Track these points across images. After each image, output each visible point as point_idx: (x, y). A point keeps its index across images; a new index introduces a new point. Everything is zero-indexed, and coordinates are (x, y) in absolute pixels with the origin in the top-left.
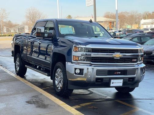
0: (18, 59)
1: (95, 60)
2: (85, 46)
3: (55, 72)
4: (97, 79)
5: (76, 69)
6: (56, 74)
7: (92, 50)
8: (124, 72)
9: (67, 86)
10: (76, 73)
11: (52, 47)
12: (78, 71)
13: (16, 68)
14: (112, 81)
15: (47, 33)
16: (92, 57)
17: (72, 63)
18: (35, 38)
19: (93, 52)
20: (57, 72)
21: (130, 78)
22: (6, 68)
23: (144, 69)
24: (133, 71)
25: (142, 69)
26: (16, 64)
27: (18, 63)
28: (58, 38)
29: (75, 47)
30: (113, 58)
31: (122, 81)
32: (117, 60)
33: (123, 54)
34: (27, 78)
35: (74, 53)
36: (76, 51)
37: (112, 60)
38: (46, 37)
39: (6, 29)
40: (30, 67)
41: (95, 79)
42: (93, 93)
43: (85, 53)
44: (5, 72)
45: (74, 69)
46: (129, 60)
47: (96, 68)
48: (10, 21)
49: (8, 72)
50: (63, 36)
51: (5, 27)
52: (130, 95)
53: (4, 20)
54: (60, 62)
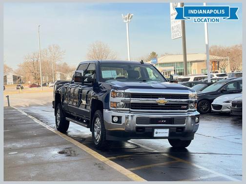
0: (59, 111)
1: (135, 106)
2: (123, 91)
3: (95, 122)
4: (138, 128)
5: (113, 117)
6: (96, 125)
7: (132, 95)
8: (170, 121)
9: (105, 137)
10: (113, 122)
11: (92, 93)
12: (116, 119)
13: (57, 122)
14: (156, 130)
15: (87, 77)
16: (132, 103)
17: (109, 110)
18: (73, 83)
19: (132, 97)
20: (96, 122)
21: (178, 128)
22: (47, 123)
23: (198, 118)
24: (183, 120)
25: (193, 118)
26: (57, 117)
27: (59, 116)
28: (99, 83)
29: (113, 92)
30: (157, 104)
31: (168, 130)
32: (162, 106)
33: (169, 99)
34: (69, 134)
35: (111, 99)
36: (114, 97)
37: (155, 106)
38: (85, 82)
39: (59, 75)
40: (73, 119)
41: (135, 128)
42: (140, 147)
43: (124, 98)
44: (44, 127)
45: (111, 117)
46: (178, 107)
47: (136, 116)
48: (65, 64)
49: (47, 127)
50: (104, 80)
51: (57, 72)
52: (186, 150)
53: (57, 63)
54: (98, 111)
